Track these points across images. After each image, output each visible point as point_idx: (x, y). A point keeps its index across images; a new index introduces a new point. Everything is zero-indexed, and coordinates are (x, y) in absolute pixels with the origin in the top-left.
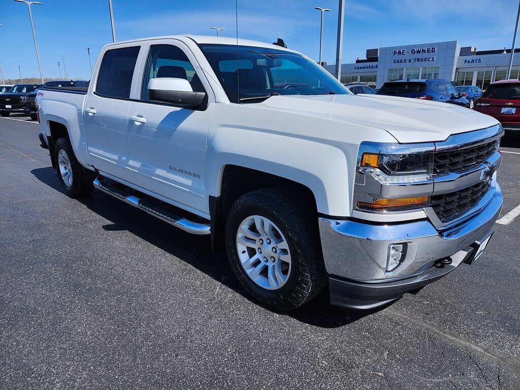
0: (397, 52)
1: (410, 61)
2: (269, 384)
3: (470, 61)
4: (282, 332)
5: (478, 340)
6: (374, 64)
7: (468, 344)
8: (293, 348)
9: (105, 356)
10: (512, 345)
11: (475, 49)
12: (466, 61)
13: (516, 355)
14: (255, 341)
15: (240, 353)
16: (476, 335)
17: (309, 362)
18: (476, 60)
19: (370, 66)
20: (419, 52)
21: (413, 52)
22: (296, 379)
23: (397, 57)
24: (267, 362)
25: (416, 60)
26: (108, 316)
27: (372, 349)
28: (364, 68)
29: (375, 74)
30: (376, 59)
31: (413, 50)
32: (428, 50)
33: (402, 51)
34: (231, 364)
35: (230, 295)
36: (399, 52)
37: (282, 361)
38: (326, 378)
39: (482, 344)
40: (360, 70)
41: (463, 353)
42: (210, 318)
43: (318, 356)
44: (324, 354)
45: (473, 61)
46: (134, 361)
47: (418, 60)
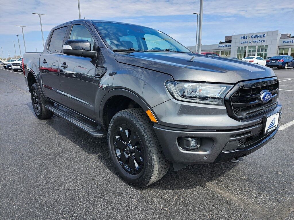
0: (243, 37)
1: (250, 42)
2: (97, 212)
3: (287, 42)
4: (118, 184)
5: (237, 193)
6: (229, 44)
7: (229, 195)
8: (121, 193)
9: (13, 192)
10: (257, 197)
11: (290, 35)
12: (284, 42)
13: (257, 203)
14: (100, 188)
15: (89, 194)
16: (237, 190)
17: (127, 200)
18: (291, 41)
19: (227, 45)
20: (255, 37)
21: (252, 37)
22: (115, 209)
23: (243, 40)
24: (102, 199)
25: (254, 42)
26: (26, 172)
27: (168, 195)
28: (223, 47)
29: (229, 50)
30: (230, 42)
31: (252, 36)
32: (261, 36)
33: (245, 37)
34: (81, 200)
35: (98, 163)
36: (244, 37)
37: (112, 199)
38: (133, 210)
39: (238, 196)
40: (221, 48)
41: (224, 200)
42: (81, 175)
43: (134, 198)
44: (138, 196)
45: (288, 42)
46: (28, 195)
47: (255, 41)
